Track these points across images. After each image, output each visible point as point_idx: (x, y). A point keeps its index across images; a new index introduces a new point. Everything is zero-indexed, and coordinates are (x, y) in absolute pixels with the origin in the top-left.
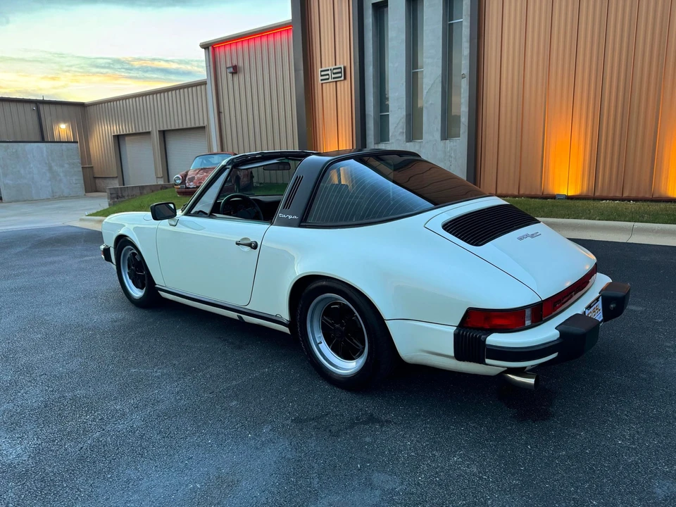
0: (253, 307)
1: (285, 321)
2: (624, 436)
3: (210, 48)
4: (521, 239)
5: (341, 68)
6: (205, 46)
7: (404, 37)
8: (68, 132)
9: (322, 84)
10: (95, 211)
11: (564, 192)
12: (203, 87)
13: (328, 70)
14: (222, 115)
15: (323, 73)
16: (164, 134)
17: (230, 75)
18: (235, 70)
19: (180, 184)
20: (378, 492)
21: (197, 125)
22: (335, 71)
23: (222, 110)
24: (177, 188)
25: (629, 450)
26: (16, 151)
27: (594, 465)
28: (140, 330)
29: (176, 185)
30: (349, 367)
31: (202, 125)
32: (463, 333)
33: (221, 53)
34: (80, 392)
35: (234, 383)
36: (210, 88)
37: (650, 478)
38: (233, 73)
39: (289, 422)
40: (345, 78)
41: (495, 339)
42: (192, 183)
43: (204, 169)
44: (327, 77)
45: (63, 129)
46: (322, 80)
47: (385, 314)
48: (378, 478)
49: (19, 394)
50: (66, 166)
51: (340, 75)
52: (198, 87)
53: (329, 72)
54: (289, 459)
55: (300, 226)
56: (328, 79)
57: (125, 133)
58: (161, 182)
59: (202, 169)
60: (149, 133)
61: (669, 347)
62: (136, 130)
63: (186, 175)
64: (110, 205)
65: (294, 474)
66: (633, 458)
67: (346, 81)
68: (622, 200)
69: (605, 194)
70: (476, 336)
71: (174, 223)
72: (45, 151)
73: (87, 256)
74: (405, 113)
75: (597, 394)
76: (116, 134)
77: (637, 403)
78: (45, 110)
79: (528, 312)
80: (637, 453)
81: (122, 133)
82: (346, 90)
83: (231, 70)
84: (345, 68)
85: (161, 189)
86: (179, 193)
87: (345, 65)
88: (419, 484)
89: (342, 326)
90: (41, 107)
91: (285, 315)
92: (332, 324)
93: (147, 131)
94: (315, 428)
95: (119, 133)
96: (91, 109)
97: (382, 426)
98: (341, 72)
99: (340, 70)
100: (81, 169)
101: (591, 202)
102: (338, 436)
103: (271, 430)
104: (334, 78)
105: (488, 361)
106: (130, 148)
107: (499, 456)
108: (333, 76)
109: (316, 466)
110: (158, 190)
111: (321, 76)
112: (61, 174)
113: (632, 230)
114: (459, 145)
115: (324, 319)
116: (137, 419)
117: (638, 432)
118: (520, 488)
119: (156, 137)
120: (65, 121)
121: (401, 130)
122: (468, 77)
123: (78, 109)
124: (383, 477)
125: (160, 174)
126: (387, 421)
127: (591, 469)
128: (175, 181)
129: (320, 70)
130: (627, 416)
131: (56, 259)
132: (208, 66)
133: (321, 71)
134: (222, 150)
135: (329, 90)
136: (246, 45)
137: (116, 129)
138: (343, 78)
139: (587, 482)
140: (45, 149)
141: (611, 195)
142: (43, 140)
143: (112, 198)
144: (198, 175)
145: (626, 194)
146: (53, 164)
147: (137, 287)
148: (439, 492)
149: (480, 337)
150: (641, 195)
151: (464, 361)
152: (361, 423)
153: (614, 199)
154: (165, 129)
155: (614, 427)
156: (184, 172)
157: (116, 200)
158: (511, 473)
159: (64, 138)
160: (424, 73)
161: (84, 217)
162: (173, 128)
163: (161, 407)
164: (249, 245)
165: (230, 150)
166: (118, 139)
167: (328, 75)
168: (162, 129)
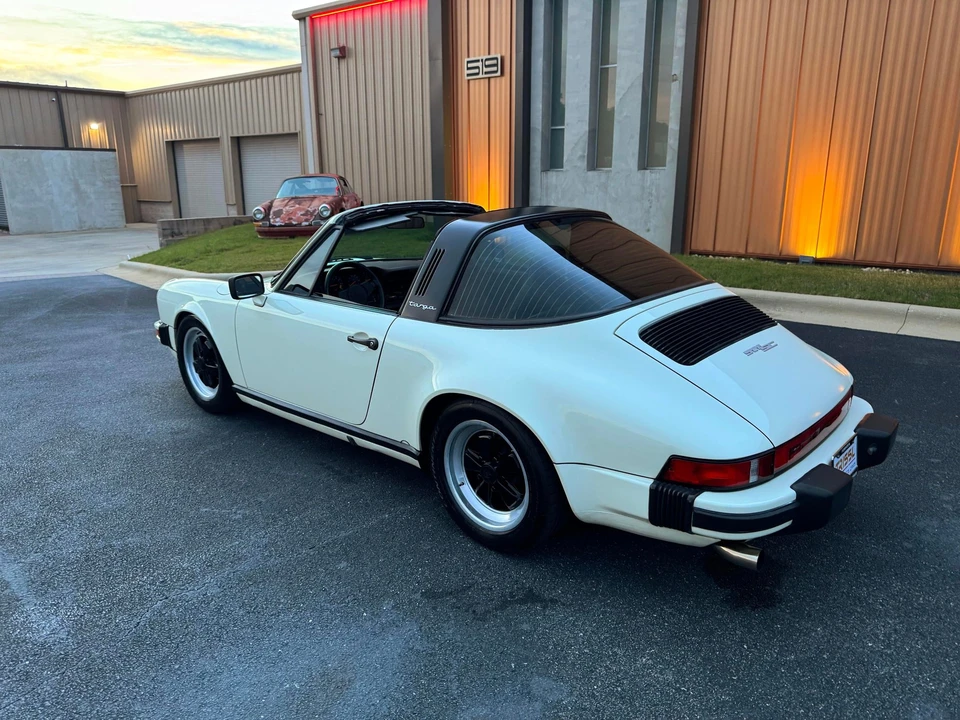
0: (369, 427)
1: (414, 451)
2: (877, 636)
3: (308, 19)
4: (749, 353)
5: (496, 59)
6: (300, 17)
7: (590, 16)
8: (102, 134)
9: (469, 80)
10: (140, 253)
11: (811, 252)
12: (295, 75)
13: (478, 61)
14: (323, 118)
15: (470, 65)
16: (238, 142)
17: (335, 61)
18: (343, 53)
19: (263, 219)
20: (538, 705)
21: (286, 131)
22: (487, 63)
23: (322, 111)
24: (258, 226)
25: (881, 656)
26: (29, 161)
27: (833, 677)
28: (211, 448)
29: (256, 221)
30: (501, 520)
31: (293, 131)
32: (662, 489)
33: (323, 27)
34: (133, 540)
35: (343, 534)
36: (306, 77)
37: (909, 700)
38: (339, 58)
39: (418, 596)
40: (502, 74)
41: (707, 501)
42: (278, 220)
43: (296, 198)
44: (476, 71)
45: (94, 130)
46: (468, 75)
47: (555, 454)
48: (539, 684)
49: (50, 540)
50: (99, 184)
51: (495, 69)
52: (289, 76)
53: (480, 64)
54: (418, 652)
55: (438, 321)
56: (478, 74)
57: (182, 138)
58: (233, 213)
59: (293, 198)
60: (217, 140)
61: (947, 502)
62: (198, 135)
63: (270, 207)
64: (161, 245)
65: (425, 673)
66: (886, 669)
67: (503, 78)
68: (894, 267)
69: (870, 258)
70: (681, 494)
71: (261, 303)
72: (69, 163)
73: (133, 328)
74: (587, 128)
75: (843, 571)
76: (170, 139)
77: (897, 586)
78: (69, 101)
79: (754, 464)
80: (892, 662)
81: (178, 139)
82: (503, 90)
83: (338, 53)
84: (502, 59)
85: (235, 224)
86: (260, 232)
87: (503, 54)
88: (594, 696)
89: (494, 464)
90: (64, 97)
91: (415, 444)
92: (479, 461)
93: (215, 136)
94: (453, 606)
95: (174, 139)
96: (135, 103)
97: (544, 608)
98: (496, 65)
99: (494, 62)
100: (120, 189)
101: (849, 270)
102: (484, 620)
103: (393, 607)
104: (486, 73)
105: (694, 529)
106: (190, 161)
107: (703, 659)
108: (485, 70)
109: (454, 663)
110: (229, 226)
111: (468, 69)
112: (93, 196)
113: (906, 315)
114: (664, 178)
115: (469, 453)
116: (211, 585)
117: (896, 630)
118: (731, 706)
119: (226, 145)
120: (98, 120)
121: (580, 153)
122: (681, 78)
123: (116, 102)
124: (545, 683)
125: (233, 200)
126: (552, 601)
127: (828, 682)
128: (255, 215)
129: (467, 60)
130: (883, 605)
131: (90, 331)
132: (304, 45)
133: (468, 62)
134: (322, 171)
135: (478, 89)
136: (359, 17)
137: (170, 132)
138: (499, 73)
139: (822, 701)
140: (68, 160)
141: (879, 259)
142: (66, 147)
143: (164, 236)
144: (287, 208)
145: (900, 260)
146: (80, 181)
147: (207, 384)
148: (621, 709)
149: (686, 496)
150: (922, 262)
151: (661, 526)
152: (517, 602)
153: (883, 267)
154: (241, 135)
155: (863, 621)
156: (267, 203)
157: (170, 238)
158: (718, 683)
159: (96, 143)
160: (618, 70)
161: (125, 262)
162: (251, 134)
163: (244, 567)
164: (367, 343)
165: (333, 171)
166: (173, 146)
167: (478, 67)
168: (236, 135)
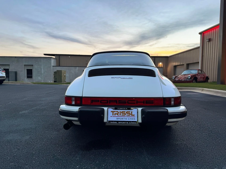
3: (202, 34)
6: (200, 33)
8: (162, 65)
12: (199, 49)
14: (204, 57)
16: (188, 65)
17: (208, 42)
18: (210, 40)
19: (174, 79)
33: (206, 35)
42: (177, 79)
43: (185, 74)
45: (160, 64)
62: (180, 64)
79: (73, 99)
81: (176, 65)
83: (208, 40)
93: (183, 64)
106: (178, 70)
119: (185, 65)
120: (160, 62)
123: (166, 58)
144: (181, 77)
154: (188, 63)
159: (160, 66)
162: (191, 63)
165: (205, 69)
166: (175, 67)
168: (187, 63)
